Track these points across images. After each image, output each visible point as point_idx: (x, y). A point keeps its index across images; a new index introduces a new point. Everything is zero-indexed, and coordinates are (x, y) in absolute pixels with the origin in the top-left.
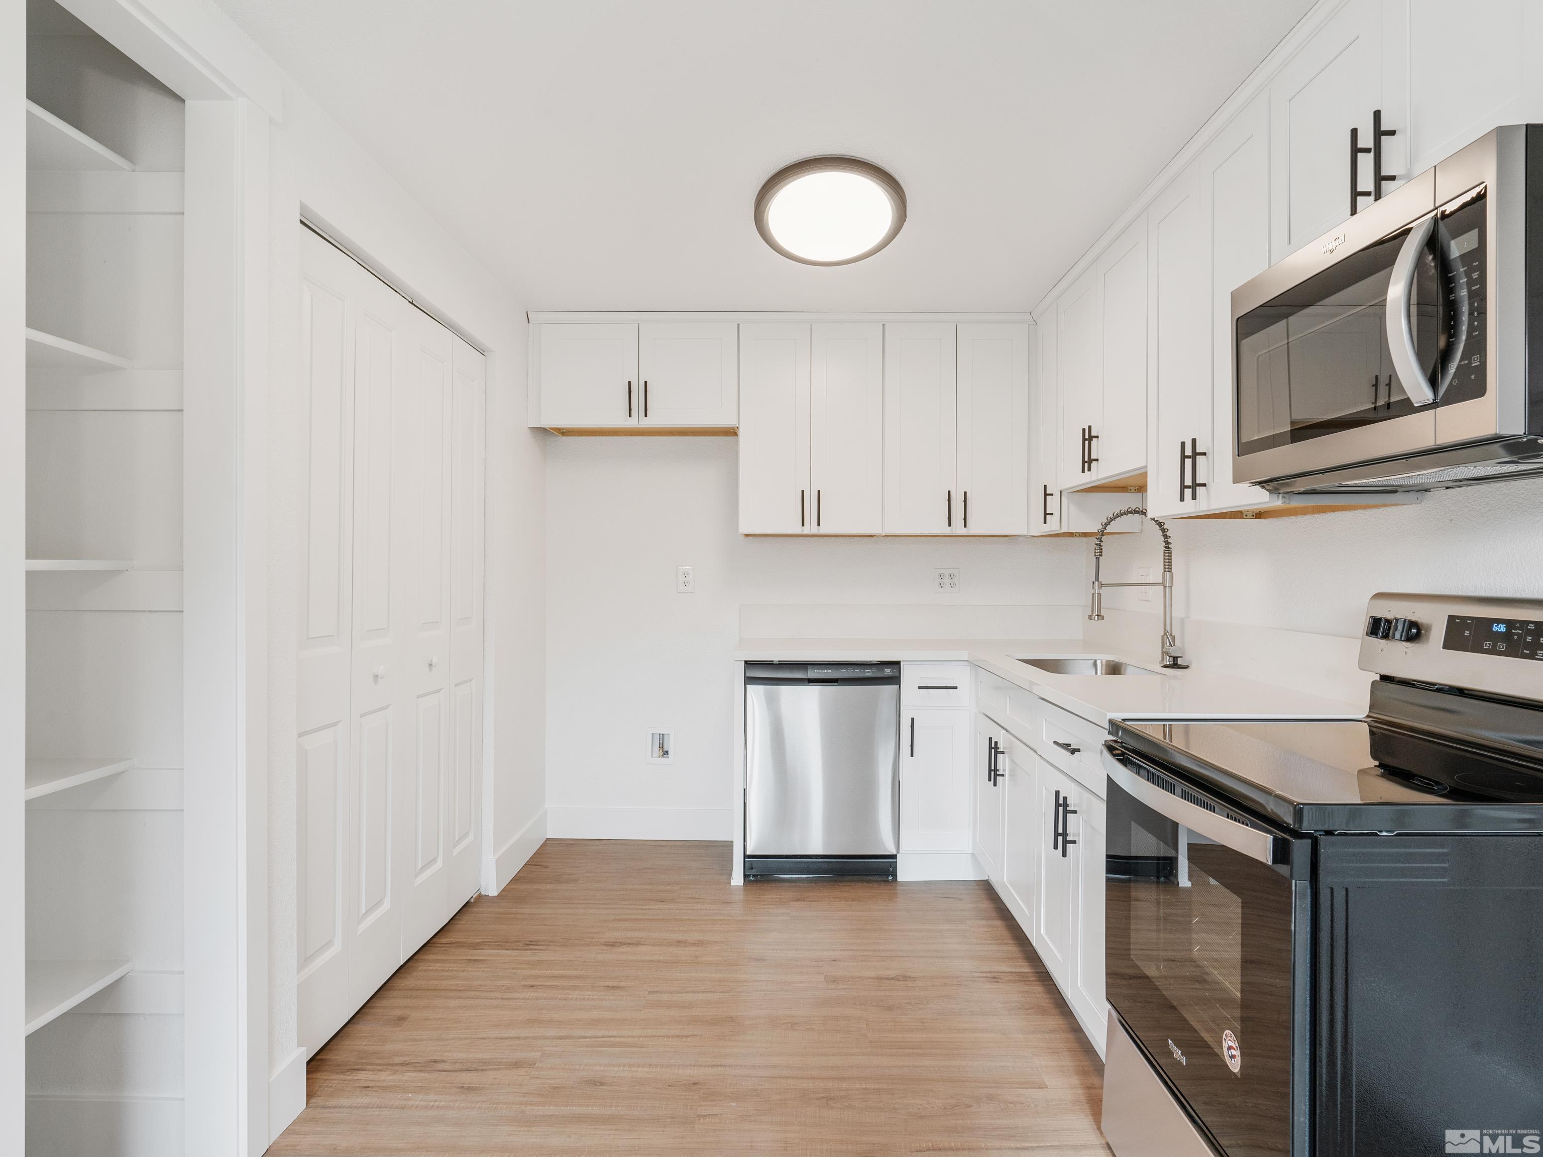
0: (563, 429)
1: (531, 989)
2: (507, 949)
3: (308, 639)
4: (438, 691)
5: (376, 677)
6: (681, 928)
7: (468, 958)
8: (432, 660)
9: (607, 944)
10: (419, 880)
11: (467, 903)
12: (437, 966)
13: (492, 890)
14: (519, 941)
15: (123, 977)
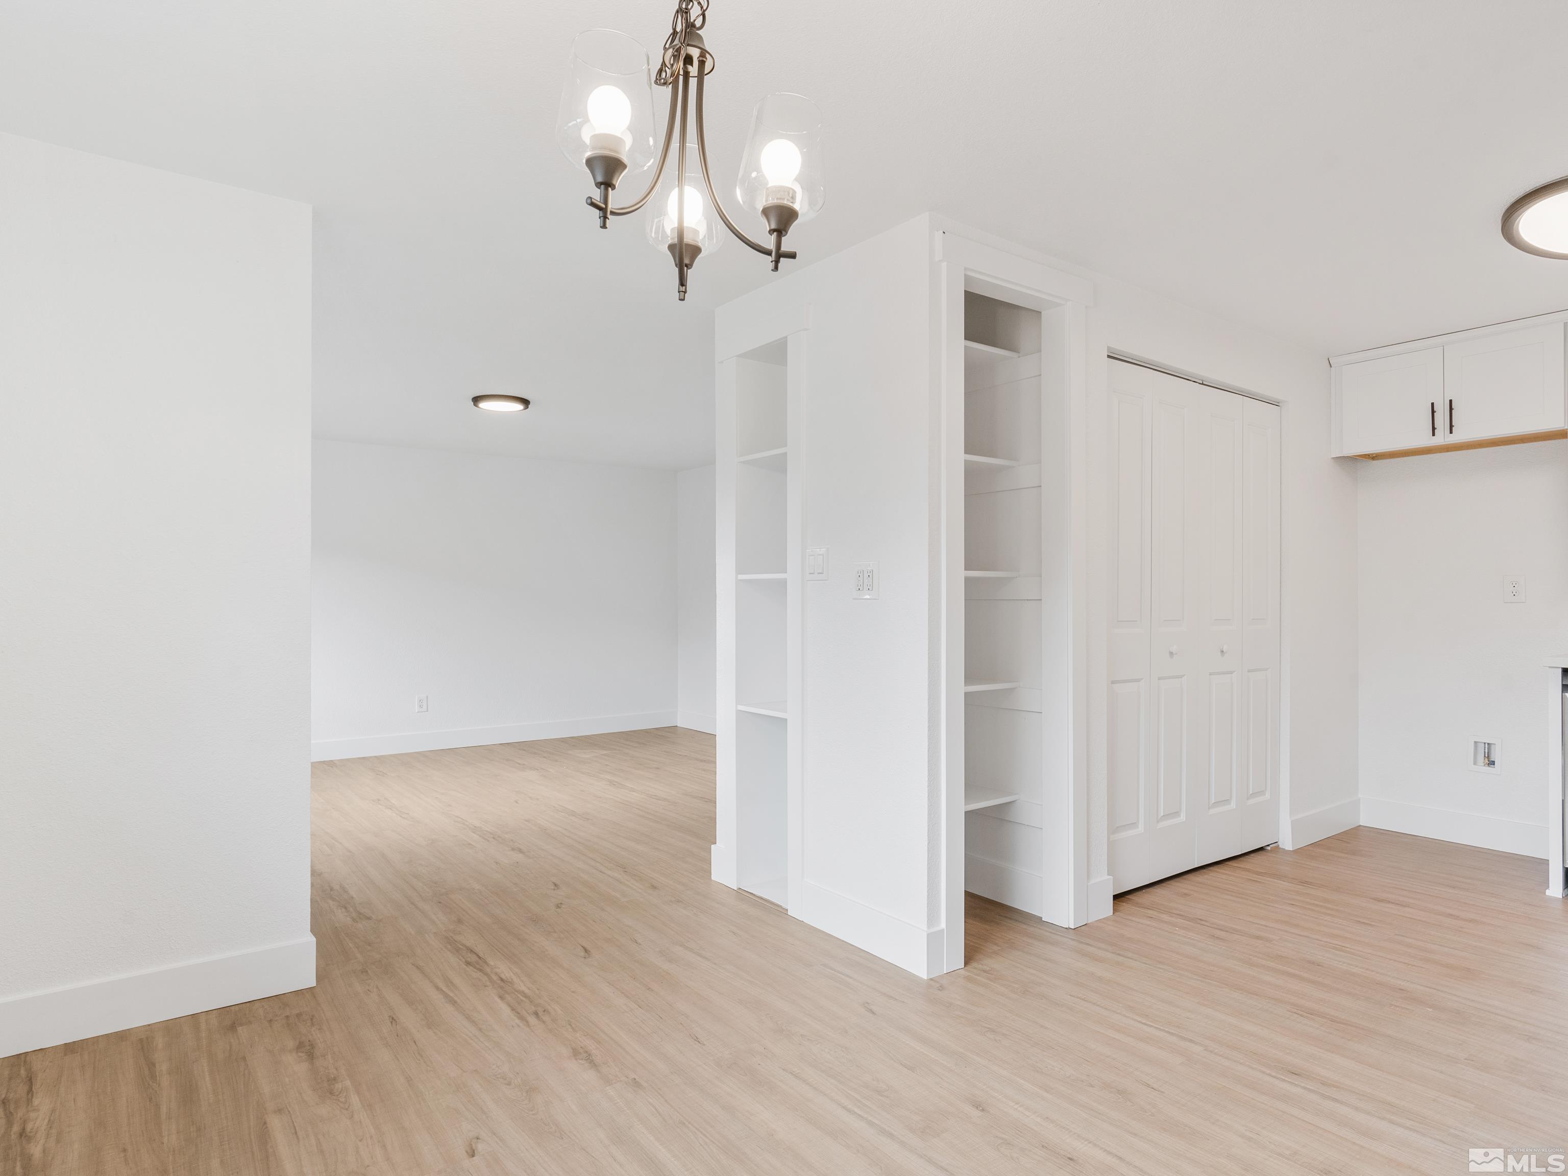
0: (1372, 454)
1: (1292, 906)
2: (1284, 881)
3: (1118, 621)
4: (1231, 673)
5: (1171, 654)
6: (1460, 908)
7: (1250, 878)
8: (1223, 649)
9: (1375, 899)
10: (1212, 811)
11: (1262, 847)
12: (1224, 877)
13: (1287, 843)
14: (1297, 879)
15: (1015, 801)
